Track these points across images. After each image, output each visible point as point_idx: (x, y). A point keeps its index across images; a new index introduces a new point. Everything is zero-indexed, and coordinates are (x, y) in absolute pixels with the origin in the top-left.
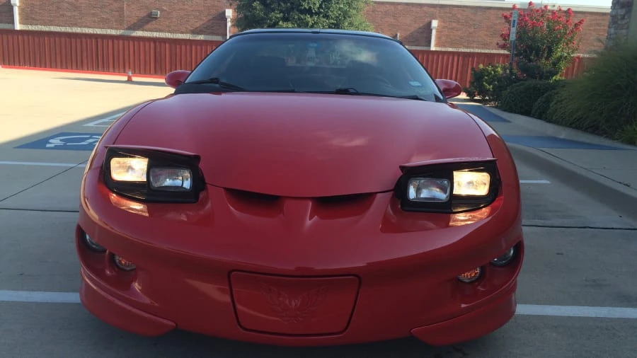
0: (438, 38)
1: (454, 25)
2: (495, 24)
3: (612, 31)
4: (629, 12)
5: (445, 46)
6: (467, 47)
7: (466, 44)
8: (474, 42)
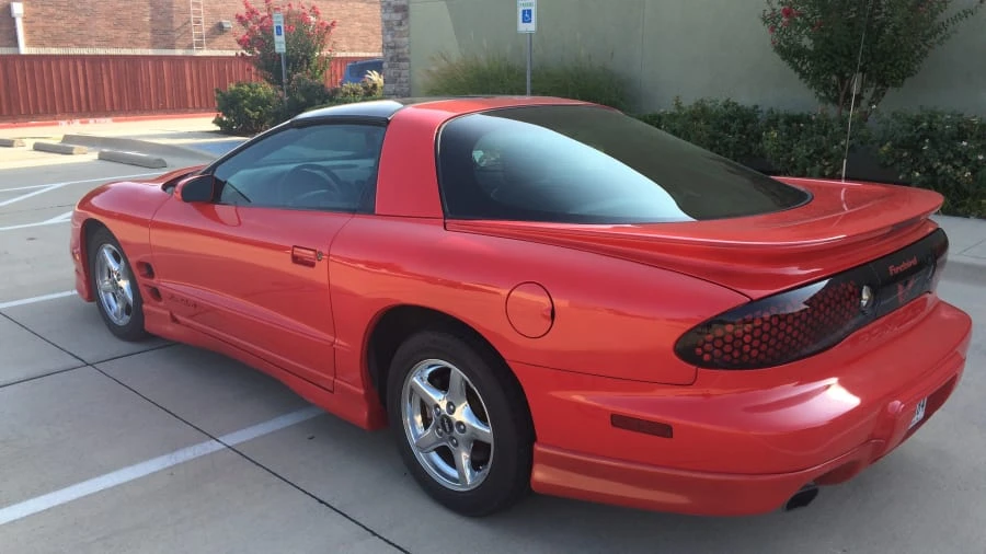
0: (29, 32)
1: (51, 10)
2: (119, 10)
3: (389, 38)
4: (406, 17)
5: (43, 45)
6: (81, 46)
7: (78, 41)
8: (91, 37)
